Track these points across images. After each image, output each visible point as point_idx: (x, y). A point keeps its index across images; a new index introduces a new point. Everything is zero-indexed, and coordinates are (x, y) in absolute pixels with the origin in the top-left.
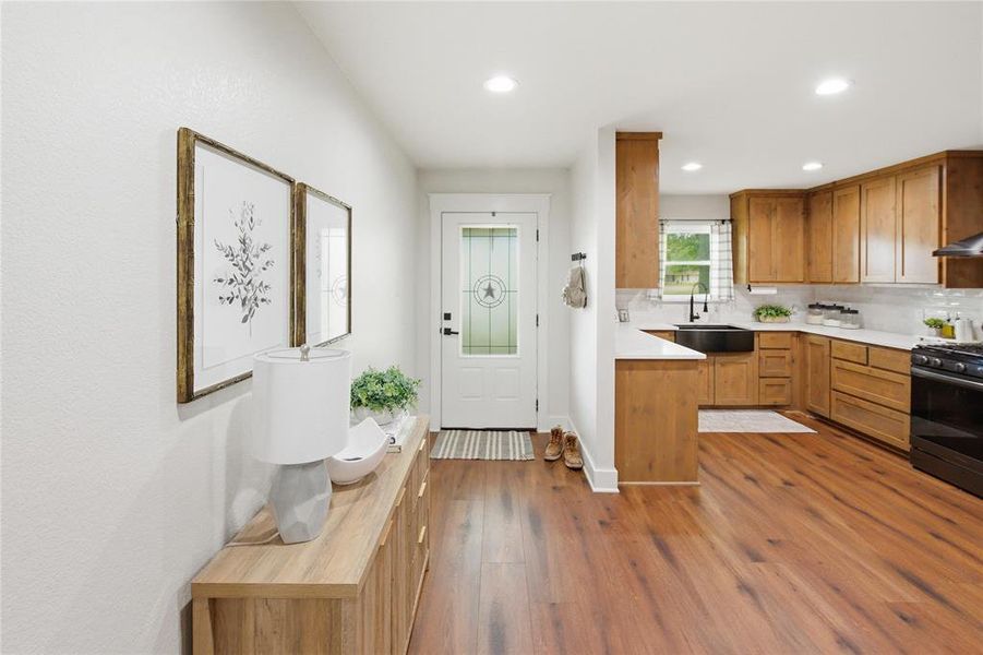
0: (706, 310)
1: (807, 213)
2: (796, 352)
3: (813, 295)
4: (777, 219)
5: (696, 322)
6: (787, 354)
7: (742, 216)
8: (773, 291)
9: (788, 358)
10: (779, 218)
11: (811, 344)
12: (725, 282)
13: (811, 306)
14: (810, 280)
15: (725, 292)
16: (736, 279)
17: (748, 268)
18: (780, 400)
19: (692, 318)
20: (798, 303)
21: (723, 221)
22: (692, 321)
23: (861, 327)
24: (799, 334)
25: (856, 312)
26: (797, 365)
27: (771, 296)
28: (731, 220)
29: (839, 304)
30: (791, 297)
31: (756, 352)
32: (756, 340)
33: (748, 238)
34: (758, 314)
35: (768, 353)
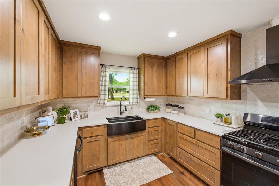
0: (126, 110)
1: (166, 66)
2: (163, 127)
3: (167, 100)
4: (155, 68)
5: (123, 115)
6: (159, 128)
7: (142, 66)
8: (153, 99)
9: (160, 131)
10: (156, 68)
11: (169, 124)
12: (135, 96)
13: (167, 105)
14: (167, 95)
15: (135, 100)
16: (139, 94)
17: (144, 89)
18: (157, 150)
19: (121, 113)
20: (163, 103)
21: (135, 68)
22: (121, 114)
24: (164, 119)
25: (183, 108)
26: (163, 133)
27: (153, 101)
28: (138, 68)
29: (177, 104)
30: (160, 102)
31: (147, 129)
32: (147, 124)
33: (144, 76)
34: (148, 109)
35: (152, 129)
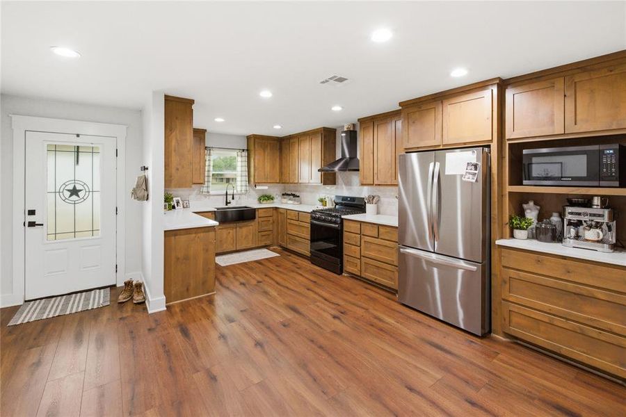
0: (233, 199)
1: (281, 150)
2: (275, 217)
3: (285, 189)
4: (268, 151)
5: (229, 205)
6: (271, 219)
7: (252, 148)
8: (266, 188)
9: (271, 221)
10: (269, 151)
11: (281, 213)
12: (244, 183)
13: (283, 195)
14: (282, 181)
15: (244, 188)
16: (249, 181)
17: (254, 176)
18: (268, 242)
19: (227, 203)
20: (279, 193)
21: (243, 150)
22: (227, 205)
23: (301, 203)
24: (276, 208)
25: (298, 197)
26: (275, 224)
27: (266, 190)
28: (247, 150)
29: (293, 193)
30: (275, 191)
31: (256, 220)
32: (257, 213)
33: (254, 159)
34: (260, 199)
35: (262, 219)
